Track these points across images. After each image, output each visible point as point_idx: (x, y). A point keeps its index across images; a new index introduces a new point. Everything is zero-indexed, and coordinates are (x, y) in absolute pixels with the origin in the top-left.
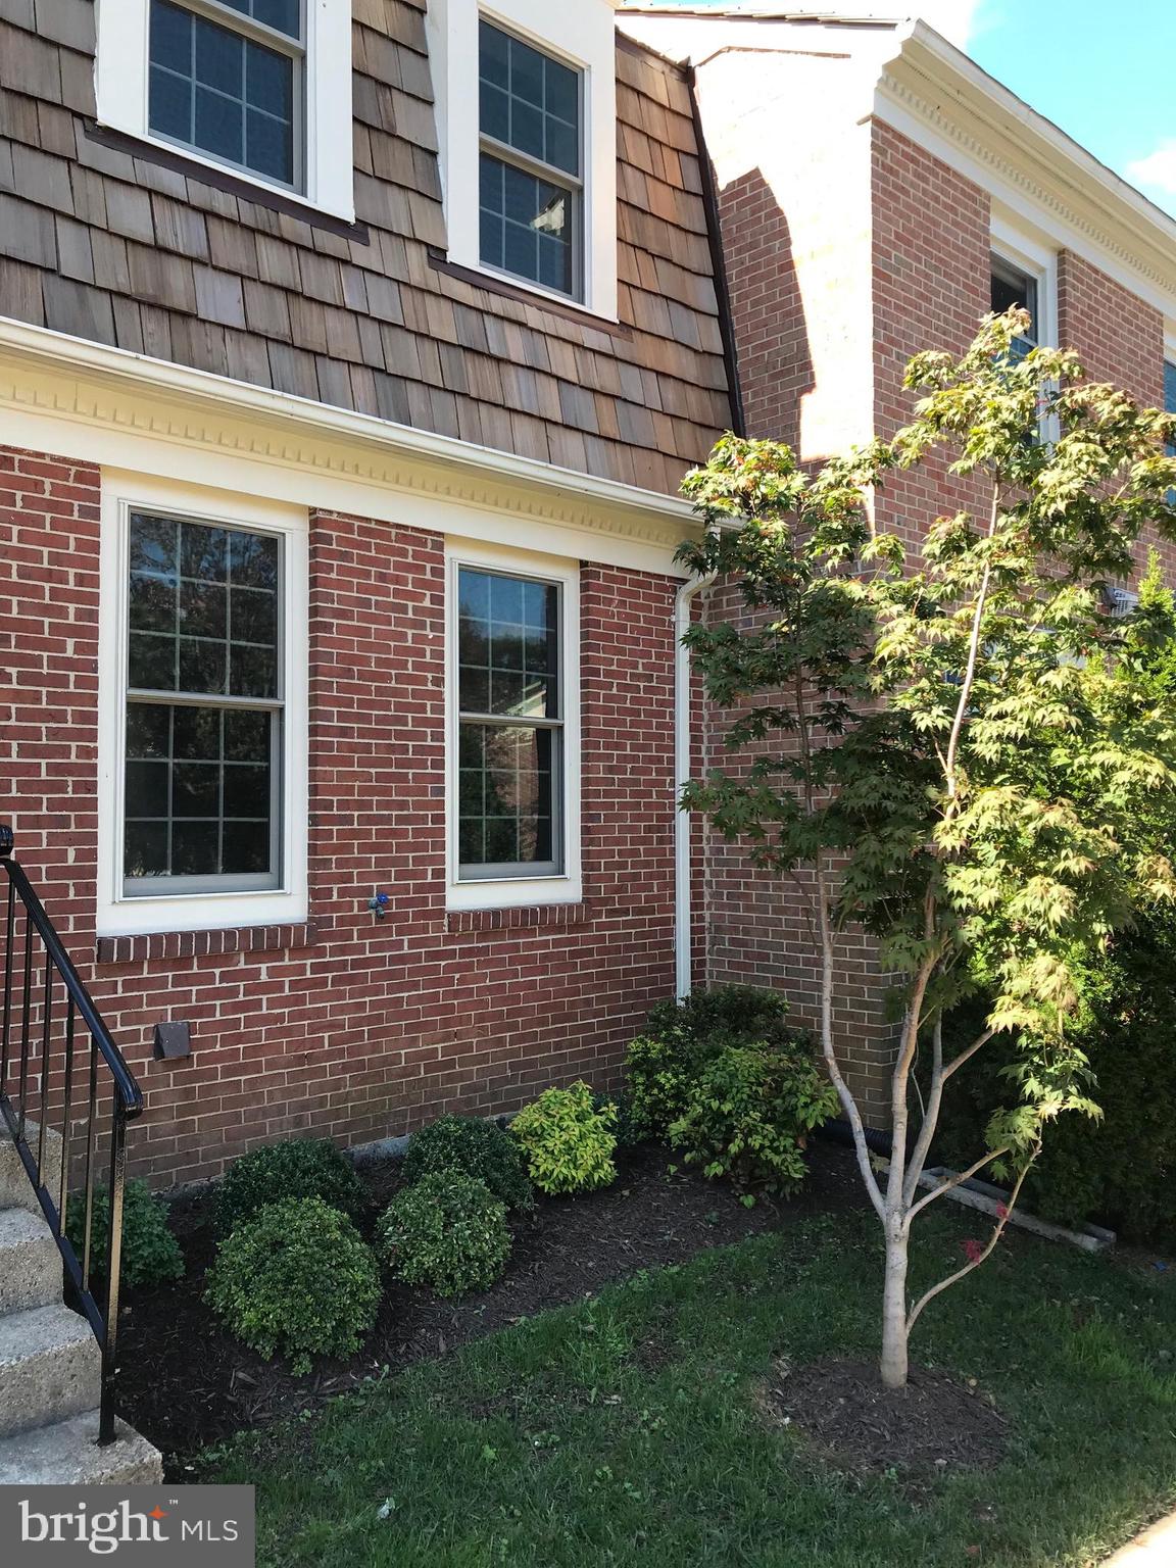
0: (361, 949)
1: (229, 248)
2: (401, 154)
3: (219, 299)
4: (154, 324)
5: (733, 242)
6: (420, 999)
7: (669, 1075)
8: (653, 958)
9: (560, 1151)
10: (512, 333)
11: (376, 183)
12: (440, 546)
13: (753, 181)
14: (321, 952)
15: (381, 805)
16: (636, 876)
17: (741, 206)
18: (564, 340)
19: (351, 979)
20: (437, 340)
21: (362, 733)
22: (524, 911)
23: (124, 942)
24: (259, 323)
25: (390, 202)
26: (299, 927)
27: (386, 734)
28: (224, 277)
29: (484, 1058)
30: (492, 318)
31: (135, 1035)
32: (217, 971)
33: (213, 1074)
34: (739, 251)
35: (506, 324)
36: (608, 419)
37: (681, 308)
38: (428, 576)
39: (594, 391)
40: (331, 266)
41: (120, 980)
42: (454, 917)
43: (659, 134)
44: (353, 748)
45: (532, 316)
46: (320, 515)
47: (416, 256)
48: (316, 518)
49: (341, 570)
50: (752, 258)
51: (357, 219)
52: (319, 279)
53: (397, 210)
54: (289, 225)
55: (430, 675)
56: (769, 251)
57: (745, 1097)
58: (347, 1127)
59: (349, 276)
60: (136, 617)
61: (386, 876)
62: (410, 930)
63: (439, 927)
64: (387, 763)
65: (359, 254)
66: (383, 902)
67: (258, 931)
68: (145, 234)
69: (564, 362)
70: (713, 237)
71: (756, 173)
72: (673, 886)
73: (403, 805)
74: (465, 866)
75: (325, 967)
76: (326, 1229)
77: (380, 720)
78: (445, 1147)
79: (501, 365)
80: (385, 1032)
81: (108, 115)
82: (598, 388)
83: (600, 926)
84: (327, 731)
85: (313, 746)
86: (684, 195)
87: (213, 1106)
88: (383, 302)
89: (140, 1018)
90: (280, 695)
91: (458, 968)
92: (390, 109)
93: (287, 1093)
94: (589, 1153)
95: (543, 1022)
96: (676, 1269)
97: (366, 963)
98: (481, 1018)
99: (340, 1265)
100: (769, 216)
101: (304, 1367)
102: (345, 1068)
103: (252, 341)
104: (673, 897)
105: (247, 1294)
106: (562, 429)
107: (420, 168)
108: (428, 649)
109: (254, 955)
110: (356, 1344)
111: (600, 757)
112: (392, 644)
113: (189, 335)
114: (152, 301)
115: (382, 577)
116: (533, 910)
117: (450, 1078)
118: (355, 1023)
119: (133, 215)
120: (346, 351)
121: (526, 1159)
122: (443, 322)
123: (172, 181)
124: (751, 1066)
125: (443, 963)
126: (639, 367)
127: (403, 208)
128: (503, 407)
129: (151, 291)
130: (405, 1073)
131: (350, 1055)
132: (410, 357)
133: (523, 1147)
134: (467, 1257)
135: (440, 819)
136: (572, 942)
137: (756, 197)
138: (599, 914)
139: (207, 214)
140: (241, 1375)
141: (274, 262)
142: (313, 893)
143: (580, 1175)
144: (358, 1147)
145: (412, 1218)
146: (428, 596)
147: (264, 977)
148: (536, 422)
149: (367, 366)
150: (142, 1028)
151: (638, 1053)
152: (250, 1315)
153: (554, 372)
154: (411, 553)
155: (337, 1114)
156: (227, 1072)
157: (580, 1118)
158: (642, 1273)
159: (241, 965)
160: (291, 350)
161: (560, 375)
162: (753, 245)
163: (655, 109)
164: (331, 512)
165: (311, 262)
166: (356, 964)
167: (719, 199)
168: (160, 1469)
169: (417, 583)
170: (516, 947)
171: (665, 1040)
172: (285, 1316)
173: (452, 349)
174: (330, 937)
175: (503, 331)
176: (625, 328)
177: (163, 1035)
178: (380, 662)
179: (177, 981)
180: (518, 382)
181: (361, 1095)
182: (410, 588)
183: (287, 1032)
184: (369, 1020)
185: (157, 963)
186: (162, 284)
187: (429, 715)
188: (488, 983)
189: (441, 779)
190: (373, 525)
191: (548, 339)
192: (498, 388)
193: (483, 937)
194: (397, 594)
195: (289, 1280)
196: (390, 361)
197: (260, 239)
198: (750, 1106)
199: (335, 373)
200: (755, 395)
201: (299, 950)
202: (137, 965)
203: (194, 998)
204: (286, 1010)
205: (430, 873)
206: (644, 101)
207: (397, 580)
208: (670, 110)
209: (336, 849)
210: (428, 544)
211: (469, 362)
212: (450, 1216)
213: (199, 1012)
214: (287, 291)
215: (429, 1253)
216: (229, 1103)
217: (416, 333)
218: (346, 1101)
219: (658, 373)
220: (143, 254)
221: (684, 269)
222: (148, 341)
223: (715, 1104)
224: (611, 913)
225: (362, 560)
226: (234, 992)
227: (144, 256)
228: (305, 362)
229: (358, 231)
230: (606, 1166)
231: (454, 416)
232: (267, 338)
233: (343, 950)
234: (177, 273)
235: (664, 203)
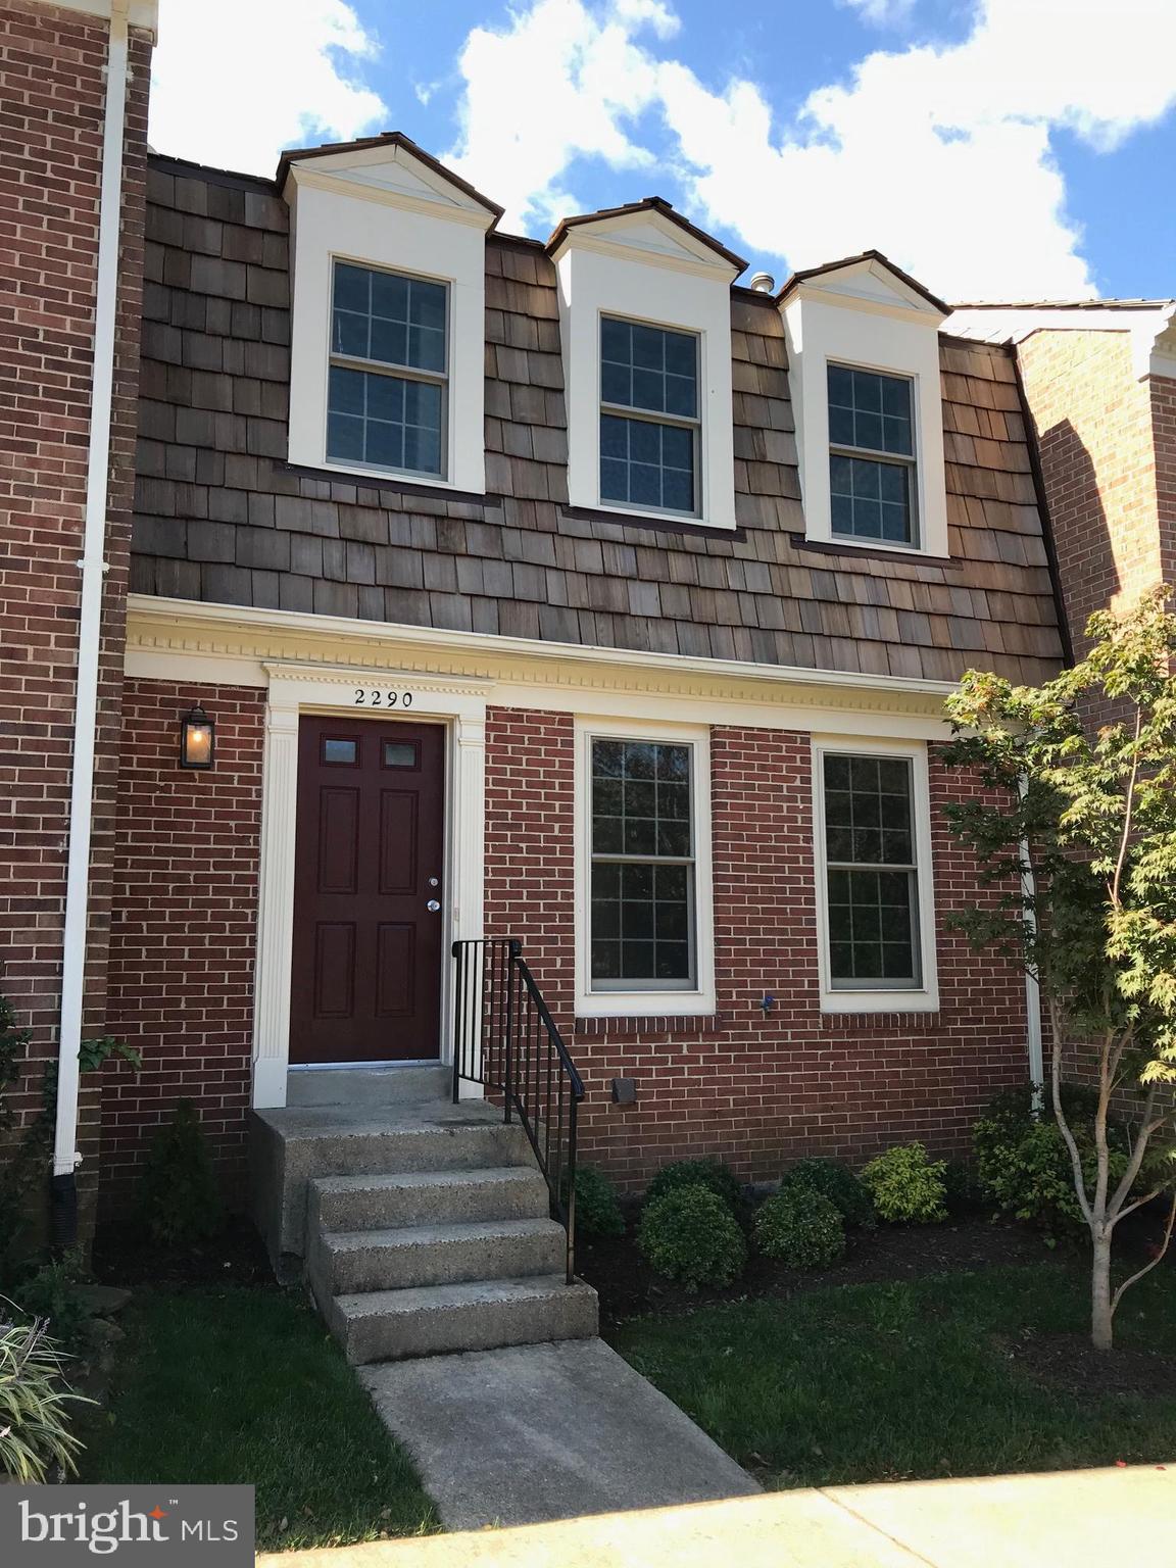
0: (754, 1037)
1: (650, 565)
2: (770, 473)
3: (644, 600)
4: (604, 625)
5: (1051, 477)
6: (803, 1078)
7: (1002, 1148)
8: (1008, 1060)
9: (894, 1188)
10: (858, 582)
11: (753, 497)
12: (808, 741)
13: (1064, 429)
14: (725, 1037)
15: (767, 931)
16: (987, 992)
17: (1055, 448)
18: (902, 580)
19: (748, 1059)
20: (798, 599)
21: (751, 879)
22: (886, 1015)
23: (591, 1021)
24: (669, 611)
25: (762, 507)
26: (708, 1018)
27: (769, 880)
28: (647, 585)
29: (855, 1128)
30: (841, 575)
31: (599, 1085)
32: (653, 1045)
33: (651, 1117)
34: (1056, 484)
35: (853, 577)
36: (941, 632)
37: (1007, 535)
38: (798, 764)
39: (928, 614)
40: (719, 561)
41: (590, 1046)
42: (827, 1017)
43: (985, 403)
44: (744, 890)
45: (874, 567)
46: (717, 729)
47: (781, 542)
48: (715, 731)
49: (733, 766)
50: (1066, 489)
51: (737, 527)
52: (712, 572)
53: (767, 513)
54: (691, 541)
55: (801, 836)
56: (1078, 482)
57: (1045, 1160)
58: (749, 1167)
59: (732, 568)
60: (597, 807)
61: (772, 984)
62: (792, 1025)
63: (816, 1024)
64: (771, 900)
65: (739, 550)
66: (770, 1003)
67: (680, 1019)
68: (597, 568)
69: (903, 596)
70: (1036, 473)
71: (1066, 422)
72: (1024, 1000)
73: (783, 932)
74: (836, 980)
75: (729, 1048)
76: (707, 1204)
77: (763, 869)
78: (806, 1175)
79: (849, 607)
80: (777, 1100)
81: (575, 501)
82: (932, 611)
83: (956, 1032)
84: (725, 878)
85: (716, 889)
86: (1009, 445)
87: (652, 1140)
88: (757, 580)
89: (603, 1074)
90: (692, 855)
91: (832, 1056)
92: (762, 444)
93: (704, 1137)
94: (918, 1192)
95: (907, 1105)
96: (971, 1274)
97: (760, 1047)
98: (852, 1097)
99: (716, 1228)
100: (1077, 455)
101: (692, 1288)
102: (747, 1123)
103: (666, 623)
104: (1025, 1010)
105: (657, 1237)
106: (900, 647)
107: (784, 480)
108: (799, 816)
109: (678, 1036)
110: (727, 1282)
111: (949, 895)
112: (772, 814)
113: (625, 626)
114: (601, 610)
115: (762, 767)
116: (894, 1016)
117: (828, 1141)
118: (752, 1091)
119: (590, 558)
120: (729, 619)
121: (871, 1194)
122: (801, 585)
123: (614, 531)
124: (1051, 1136)
125: (820, 1052)
126: (968, 588)
127: (772, 512)
128: (851, 638)
129: (601, 604)
130: (793, 1132)
131: (750, 1114)
132: (777, 614)
133: (870, 1186)
134: (810, 1243)
135: (814, 942)
136: (932, 1043)
137: (1067, 441)
138: (955, 1022)
139: (636, 546)
140: (655, 1289)
141: (679, 568)
142: (719, 994)
143: (910, 1207)
144: (757, 1184)
145: (773, 1213)
146: (799, 779)
147: (685, 1052)
148: (877, 645)
149: (745, 627)
150: (604, 1080)
151: (979, 1130)
152: (659, 1250)
153: (893, 605)
154: (784, 748)
155: (741, 1157)
156: (661, 1117)
157: (912, 1166)
158: (945, 1274)
159: (670, 1043)
160: (692, 625)
161: (898, 607)
162: (1067, 478)
163: (982, 385)
164: (725, 726)
165: (705, 563)
166: (752, 1047)
167: (1039, 443)
168: (597, 1300)
169: (790, 769)
170: (881, 1044)
171: (1000, 1120)
172: (679, 1253)
173: (809, 603)
174: (732, 1026)
175: (851, 583)
176: (955, 560)
177: (618, 1087)
178: (762, 828)
179: (627, 1050)
180: (863, 619)
181: (759, 1145)
182: (784, 773)
183: (702, 1093)
184: (763, 1090)
185: (613, 1038)
186: (608, 598)
187: (801, 865)
188: (858, 1070)
189: (813, 912)
190: (755, 732)
191: (888, 581)
192: (846, 625)
193: (851, 1034)
194: (774, 778)
195: (682, 1230)
196: (762, 620)
197: (671, 556)
198: (1047, 1166)
199: (723, 635)
200: (1074, 597)
201: (709, 1034)
202: (600, 1038)
203: (638, 1063)
204: (702, 1077)
205: (806, 983)
206: (970, 381)
207: (774, 768)
208: (995, 382)
209: (734, 963)
210: (799, 741)
211: (823, 610)
212: (799, 1214)
213: (642, 1073)
214: (688, 585)
215: (783, 1237)
216: (662, 1139)
217: (782, 597)
218: (748, 1148)
219: (986, 590)
220: (597, 581)
221: (1010, 503)
222: (600, 635)
223: (1023, 1165)
224: (966, 1021)
225: (747, 756)
226: (664, 1061)
227: (596, 582)
228: (702, 632)
229: (738, 535)
230: (931, 1204)
231: (811, 652)
232: (675, 620)
233: (741, 1037)
234: (617, 588)
235: (990, 455)
